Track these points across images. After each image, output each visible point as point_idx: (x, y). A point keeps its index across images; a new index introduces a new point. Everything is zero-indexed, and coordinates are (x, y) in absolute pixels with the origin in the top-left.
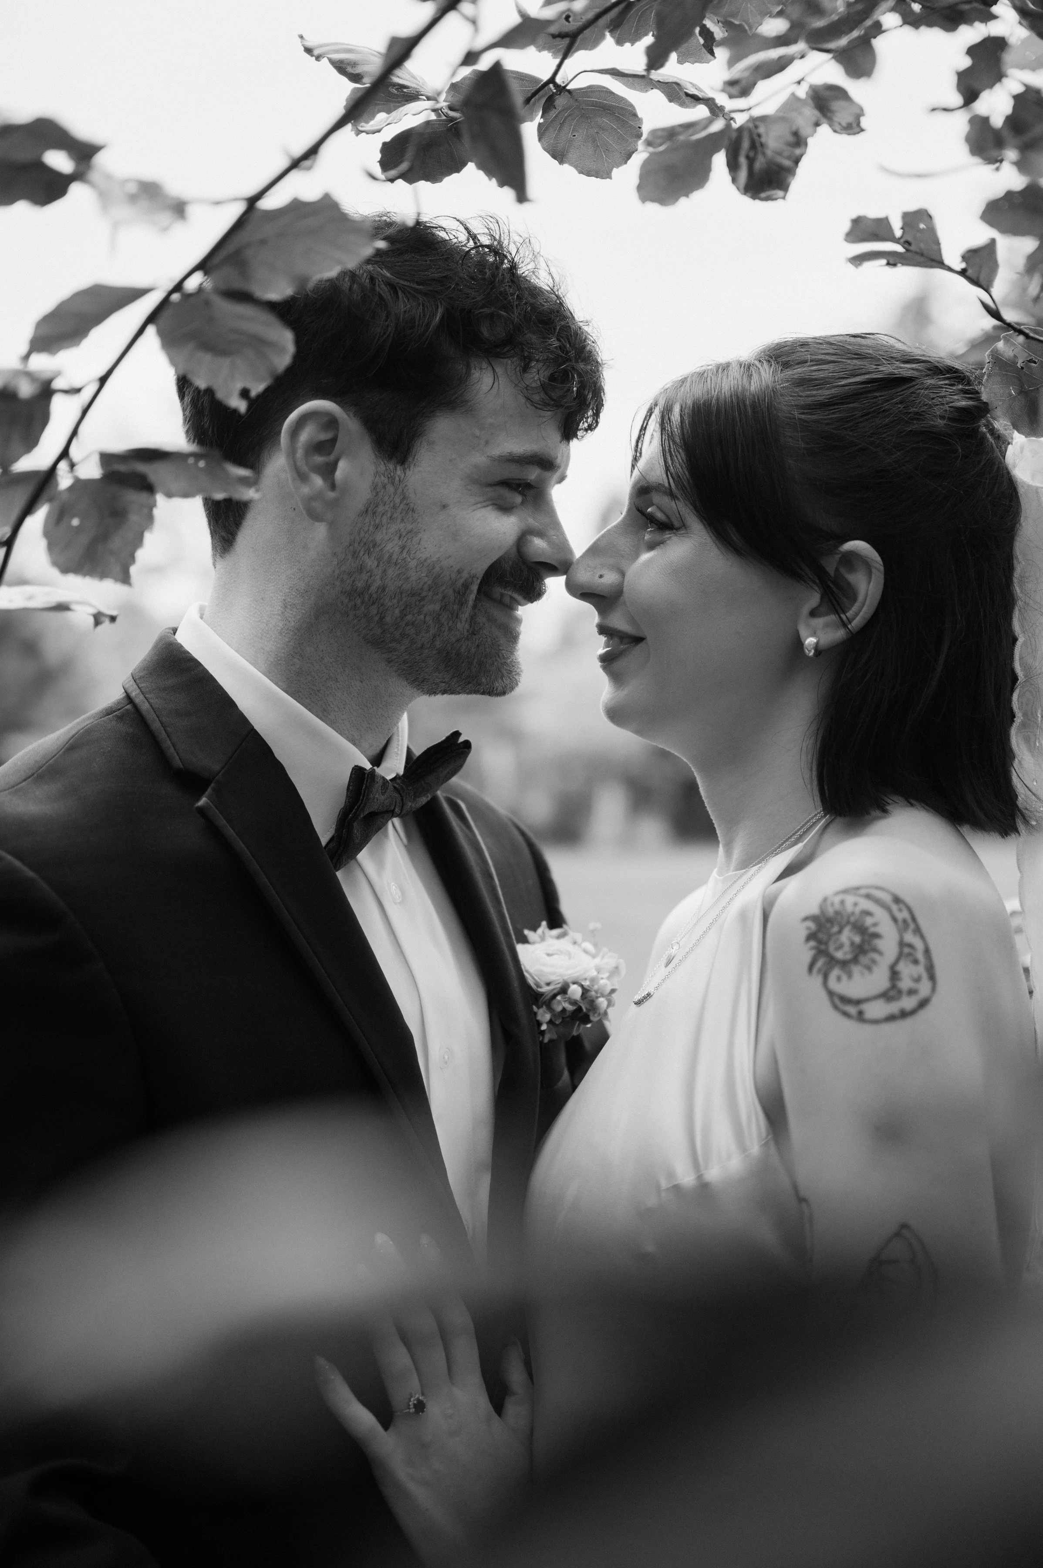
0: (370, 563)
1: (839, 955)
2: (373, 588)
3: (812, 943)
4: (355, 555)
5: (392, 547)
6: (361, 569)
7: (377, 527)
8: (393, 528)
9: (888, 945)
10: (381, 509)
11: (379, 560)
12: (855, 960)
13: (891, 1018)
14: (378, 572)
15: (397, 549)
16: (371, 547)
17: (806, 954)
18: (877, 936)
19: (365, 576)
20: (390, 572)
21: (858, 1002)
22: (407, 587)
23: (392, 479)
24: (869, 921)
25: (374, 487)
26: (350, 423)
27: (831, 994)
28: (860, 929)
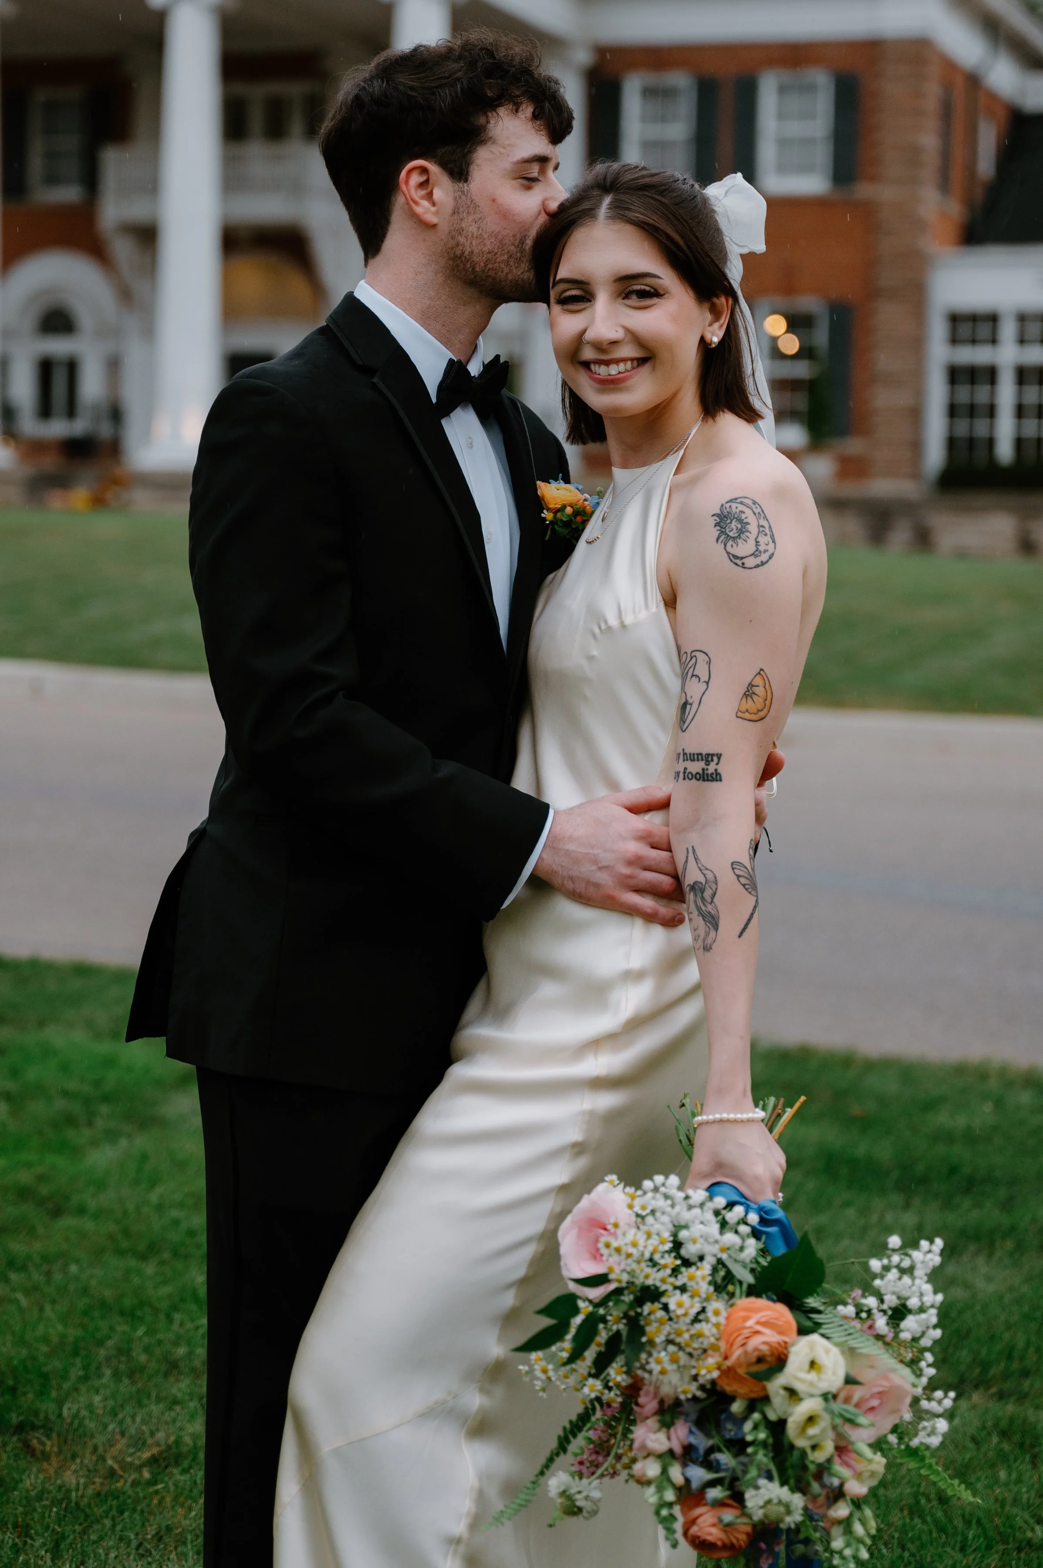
0: (462, 240)
1: (731, 534)
2: (466, 253)
3: (718, 528)
4: (453, 237)
5: (473, 229)
6: (458, 244)
7: (462, 220)
8: (471, 218)
9: (753, 528)
10: (461, 210)
11: (466, 237)
12: (739, 537)
13: (757, 566)
14: (467, 244)
15: (475, 230)
16: (460, 231)
17: (715, 532)
18: (748, 523)
19: (460, 248)
20: (474, 243)
21: (742, 558)
22: (485, 249)
23: (463, 192)
24: (743, 516)
25: (455, 199)
26: (433, 168)
27: (728, 553)
28: (740, 521)
